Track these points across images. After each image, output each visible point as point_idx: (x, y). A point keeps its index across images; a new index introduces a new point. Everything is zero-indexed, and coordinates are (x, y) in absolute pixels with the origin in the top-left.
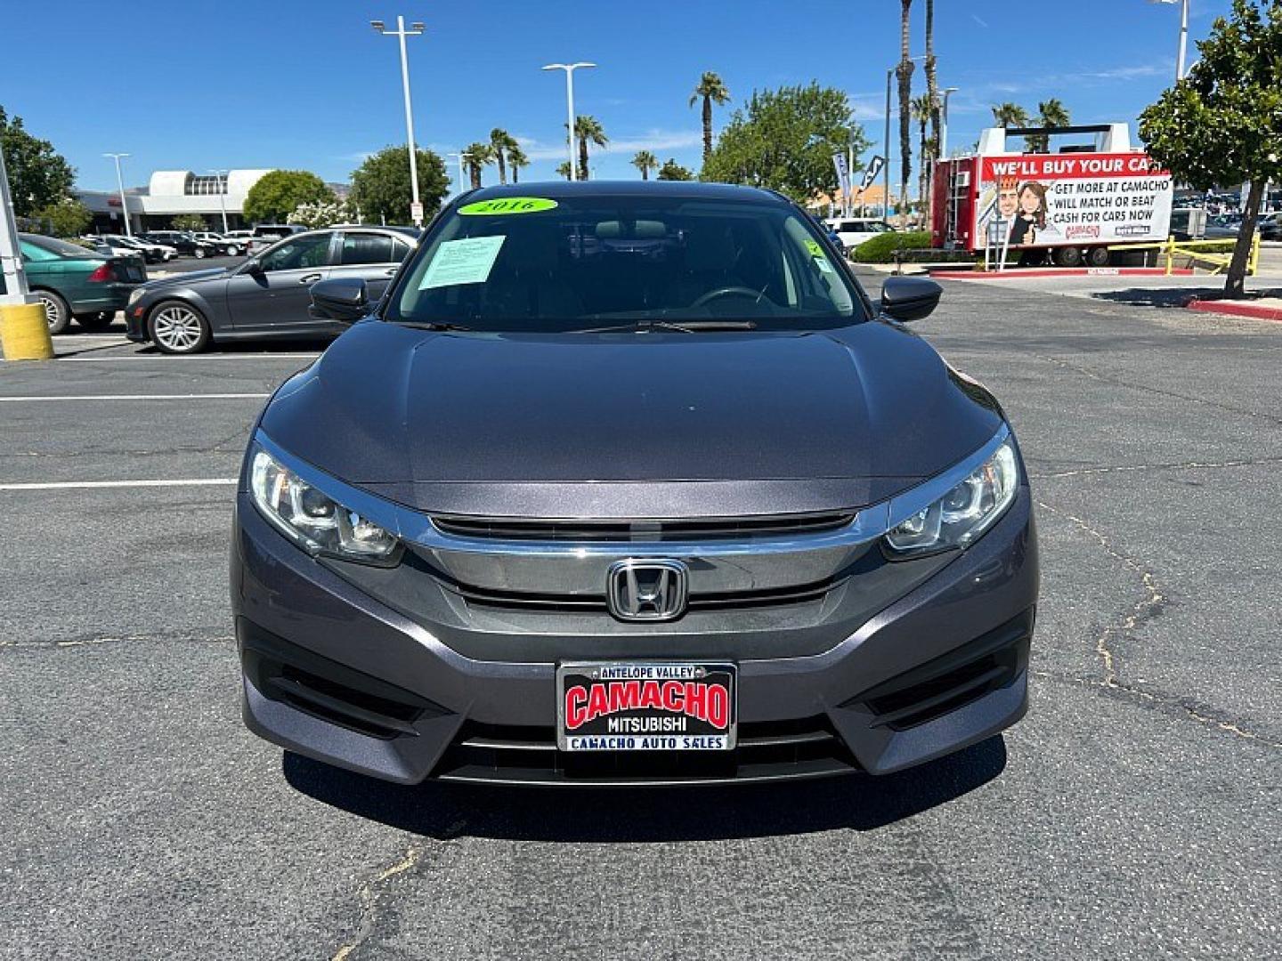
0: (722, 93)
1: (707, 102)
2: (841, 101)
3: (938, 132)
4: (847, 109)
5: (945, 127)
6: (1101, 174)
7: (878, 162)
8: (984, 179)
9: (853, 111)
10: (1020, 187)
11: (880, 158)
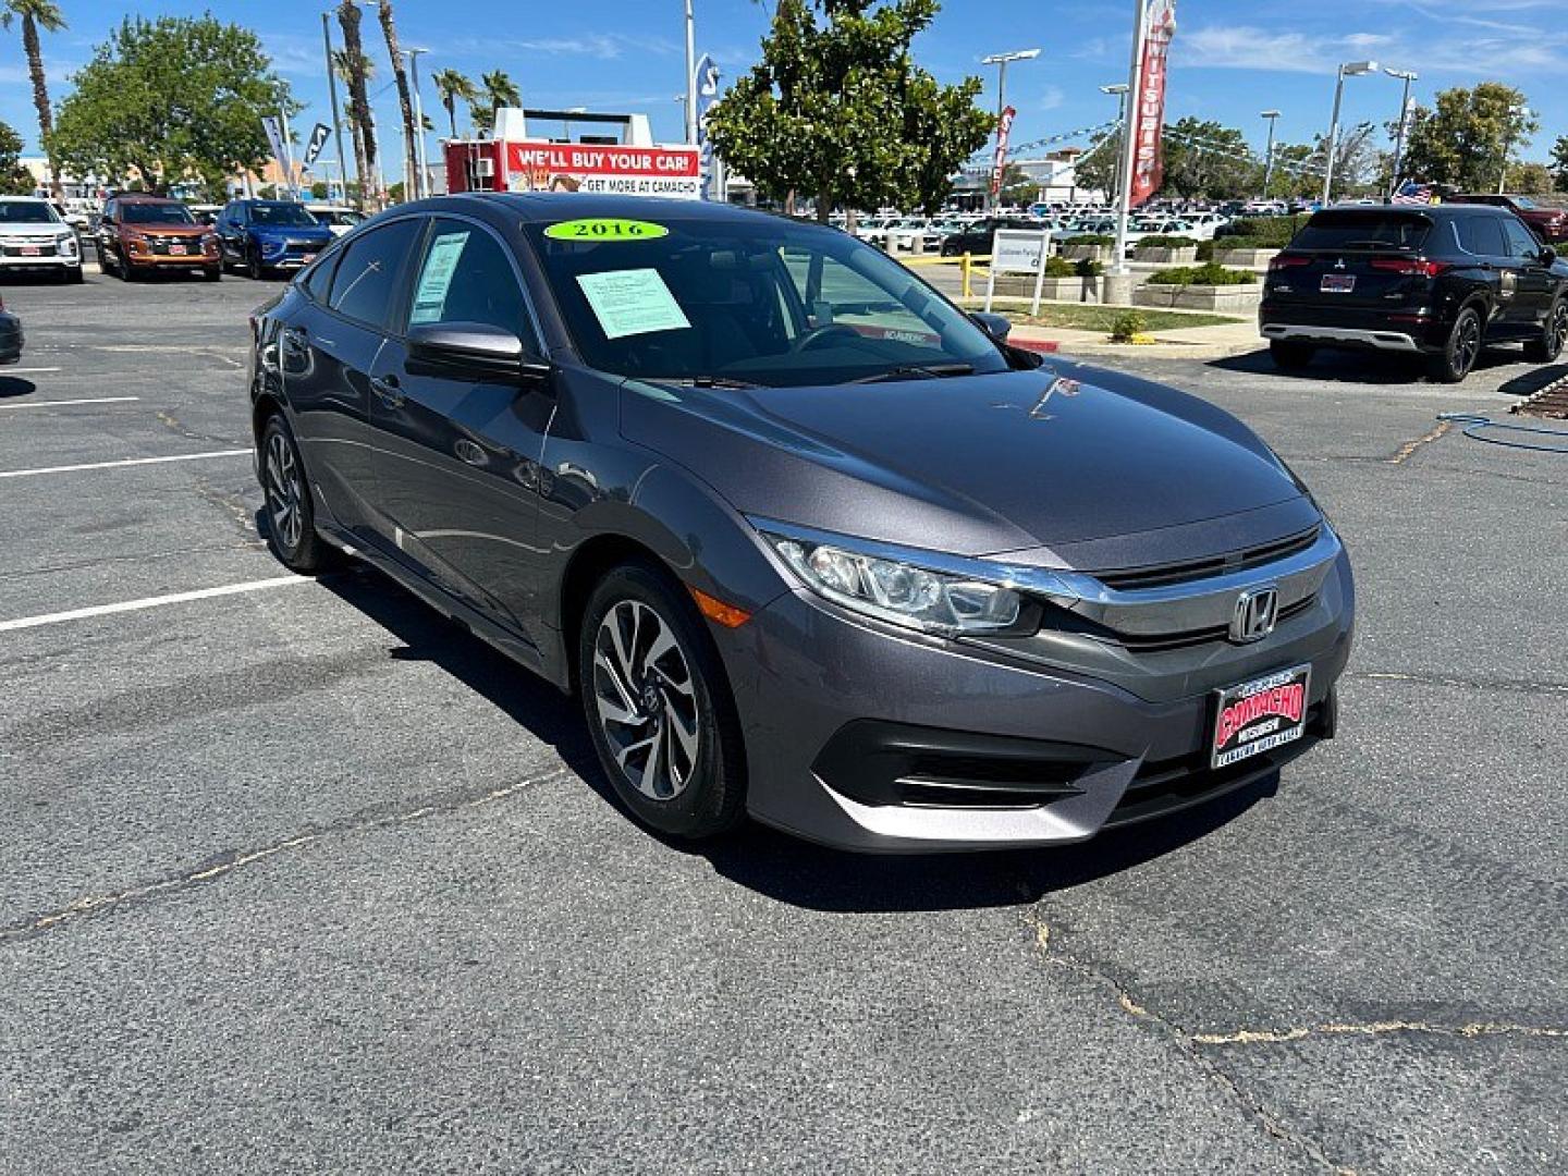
0: (53, 14)
1: (28, 23)
2: (253, 44)
3: (408, 102)
4: (261, 57)
5: (418, 97)
6: (631, 171)
7: (322, 132)
8: (511, 169)
9: (271, 59)
10: (551, 180)
11: (324, 127)
